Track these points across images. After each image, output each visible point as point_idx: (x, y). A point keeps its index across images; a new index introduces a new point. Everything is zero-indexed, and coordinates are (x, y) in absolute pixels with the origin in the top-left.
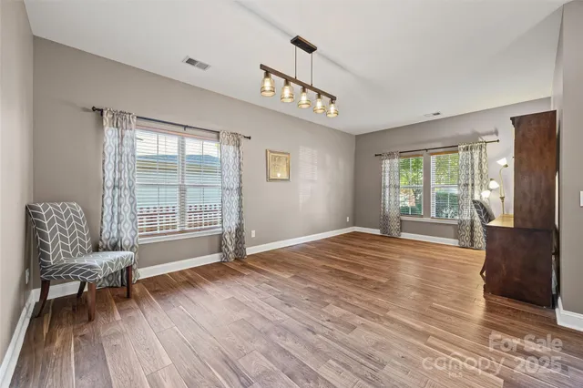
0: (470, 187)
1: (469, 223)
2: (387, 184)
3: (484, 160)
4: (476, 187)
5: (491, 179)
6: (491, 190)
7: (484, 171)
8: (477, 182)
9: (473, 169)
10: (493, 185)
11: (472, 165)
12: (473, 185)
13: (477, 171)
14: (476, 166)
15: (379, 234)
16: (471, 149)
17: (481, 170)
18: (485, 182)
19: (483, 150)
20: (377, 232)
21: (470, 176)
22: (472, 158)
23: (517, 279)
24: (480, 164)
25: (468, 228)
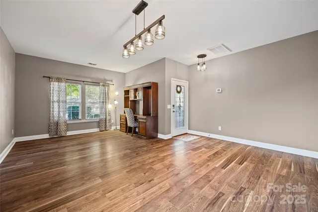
2: (56, 99)
3: (109, 92)
5: (115, 100)
11: (106, 93)
12: (106, 102)
15: (48, 137)
16: (105, 86)
17: (108, 96)
19: (109, 87)
20: (46, 136)
21: (105, 98)
22: (105, 90)
25: (104, 122)
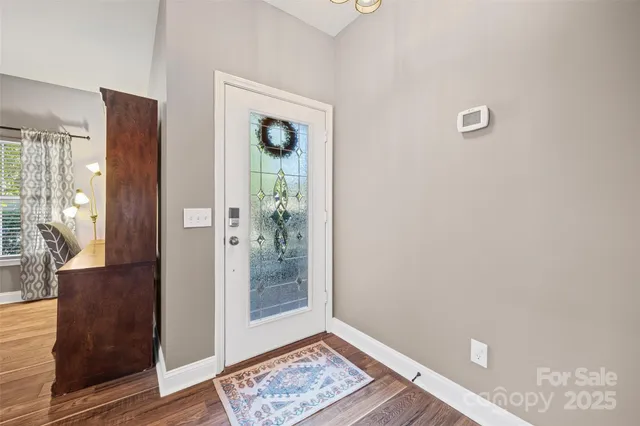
0: (43, 201)
1: (41, 260)
3: (68, 162)
4: (54, 201)
5: (78, 191)
6: (78, 207)
7: (68, 178)
8: (56, 193)
9: (48, 171)
10: (81, 198)
11: (48, 167)
12: (48, 198)
13: (55, 177)
14: (55, 169)
16: (46, 140)
17: (63, 178)
18: (69, 194)
19: (67, 147)
21: (43, 184)
22: (47, 155)
23: (109, 348)
24: (62, 167)
25: (39, 269)
